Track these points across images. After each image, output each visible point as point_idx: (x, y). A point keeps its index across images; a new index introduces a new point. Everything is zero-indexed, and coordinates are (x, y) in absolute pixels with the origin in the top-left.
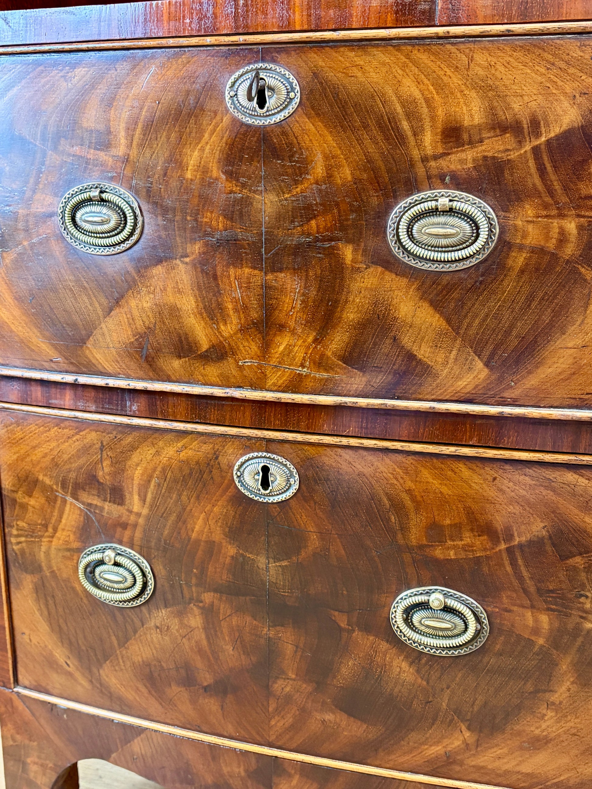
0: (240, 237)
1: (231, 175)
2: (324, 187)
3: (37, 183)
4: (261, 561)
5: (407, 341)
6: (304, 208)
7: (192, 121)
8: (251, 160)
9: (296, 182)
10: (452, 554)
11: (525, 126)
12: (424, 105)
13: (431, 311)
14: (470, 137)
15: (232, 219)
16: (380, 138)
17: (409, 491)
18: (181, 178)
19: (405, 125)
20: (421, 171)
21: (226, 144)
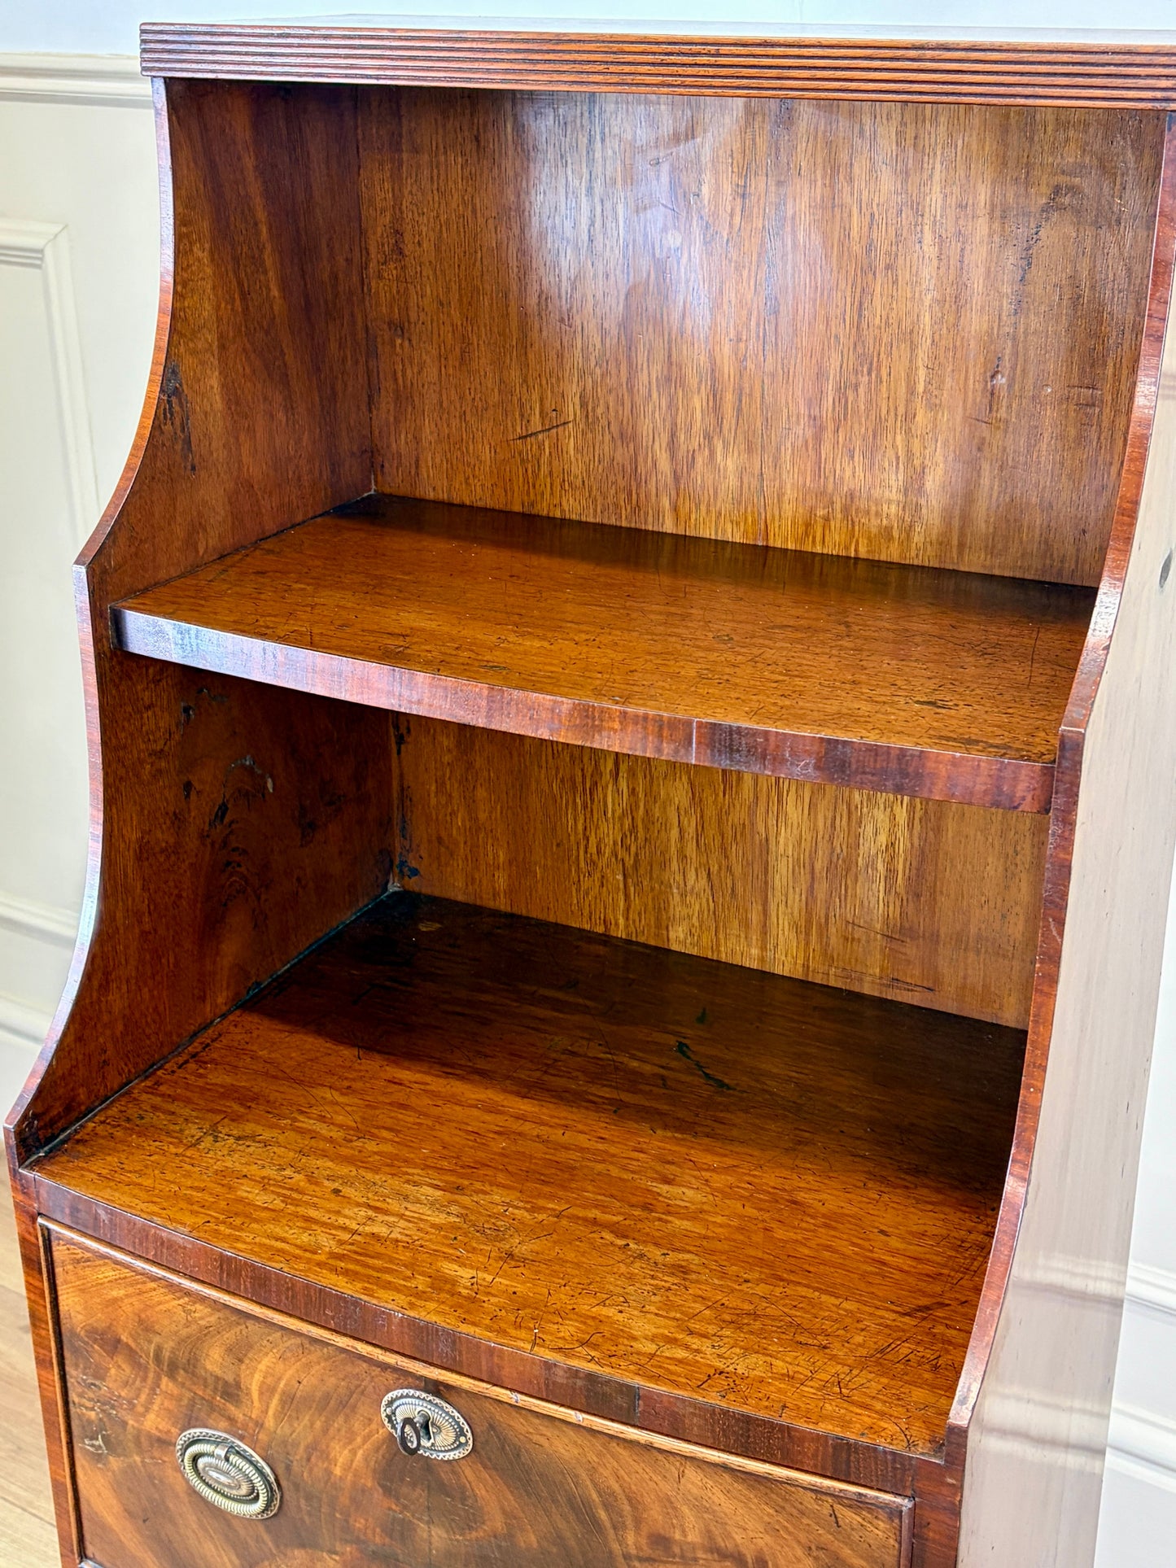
0: (401, 1557)
1: (388, 1491)
2: (503, 1544)
3: (150, 1401)
6: (481, 1557)
7: (341, 1419)
8: (414, 1485)
9: (470, 1528)
11: (750, 1561)
12: (626, 1502)
14: (682, 1549)
15: (391, 1537)
16: (572, 1517)
18: (329, 1473)
19: (602, 1515)
21: (383, 1457)
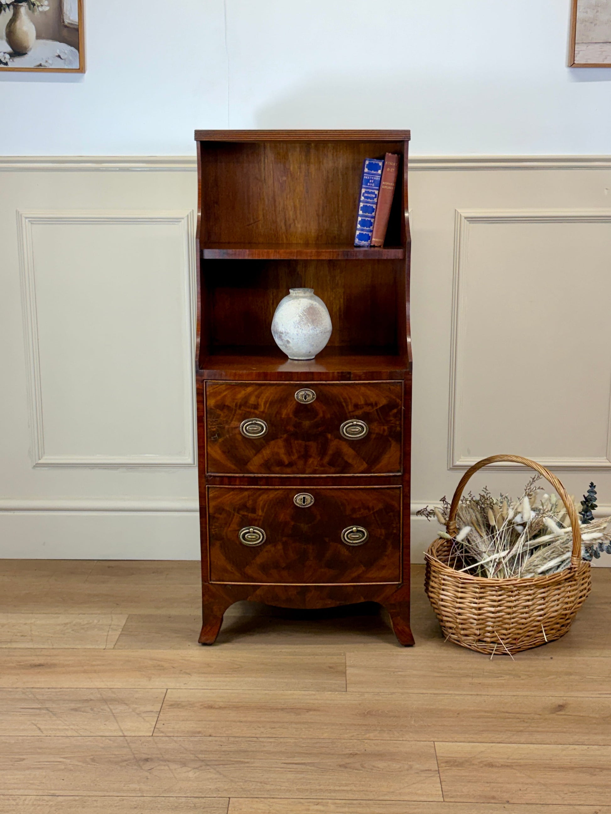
0: (298, 432)
1: (296, 416)
2: (322, 419)
3: (233, 418)
4: (302, 525)
5: (346, 458)
6: (317, 425)
7: (284, 402)
8: (302, 413)
9: (315, 418)
10: (358, 516)
11: (374, 404)
12: (349, 399)
13: (352, 450)
14: (360, 407)
15: (296, 428)
16: (338, 407)
17: (346, 500)
18: (281, 417)
20: (348, 415)
21: (295, 408)
